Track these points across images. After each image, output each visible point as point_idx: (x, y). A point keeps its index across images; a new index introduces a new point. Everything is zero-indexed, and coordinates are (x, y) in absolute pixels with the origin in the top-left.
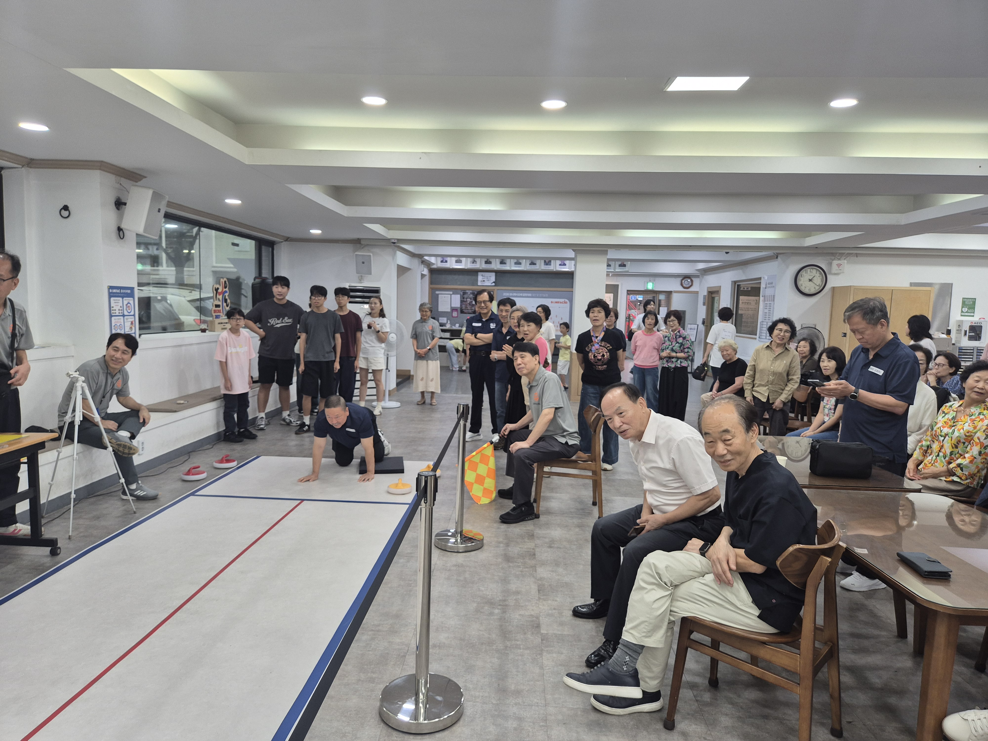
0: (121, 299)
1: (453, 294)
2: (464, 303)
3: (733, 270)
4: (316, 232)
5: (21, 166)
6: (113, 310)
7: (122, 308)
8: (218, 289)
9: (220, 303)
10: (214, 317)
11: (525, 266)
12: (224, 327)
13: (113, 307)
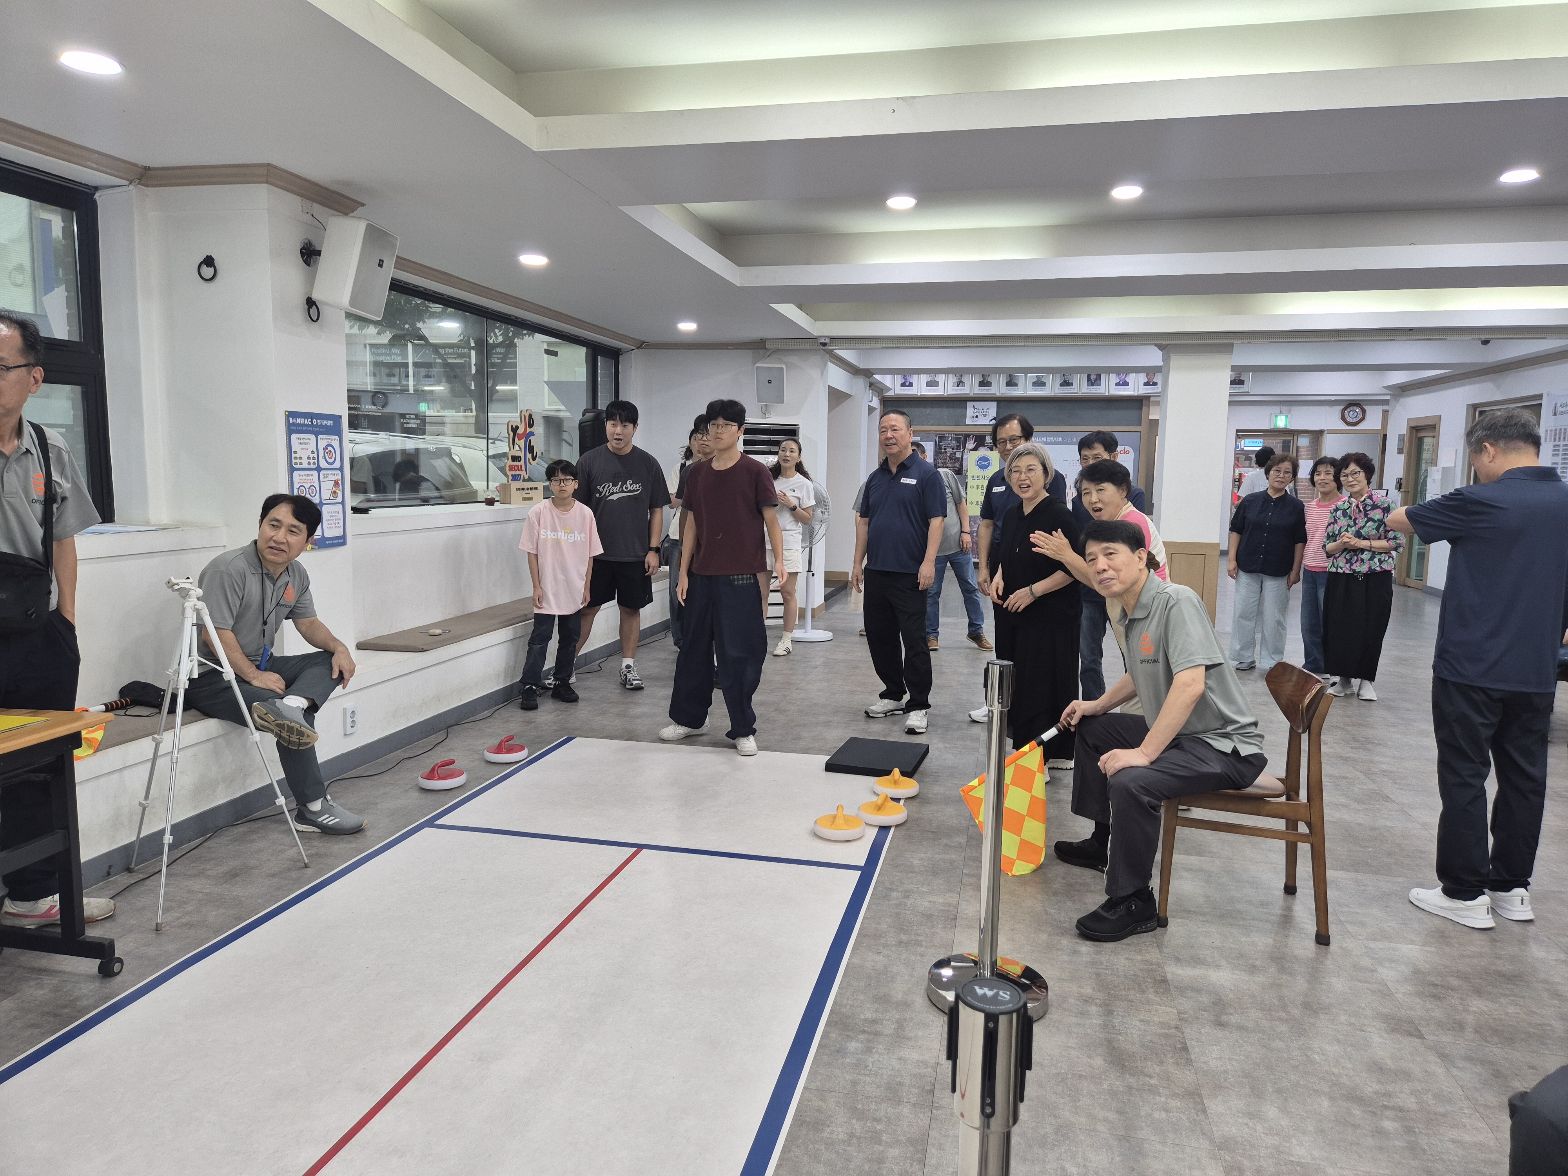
0: (313, 437)
2: (941, 456)
3: (1470, 384)
4: (687, 327)
5: (127, 183)
6: (295, 458)
7: (315, 455)
8: (517, 427)
9: (521, 454)
10: (510, 478)
11: (1052, 389)
12: (527, 496)
13: (295, 452)
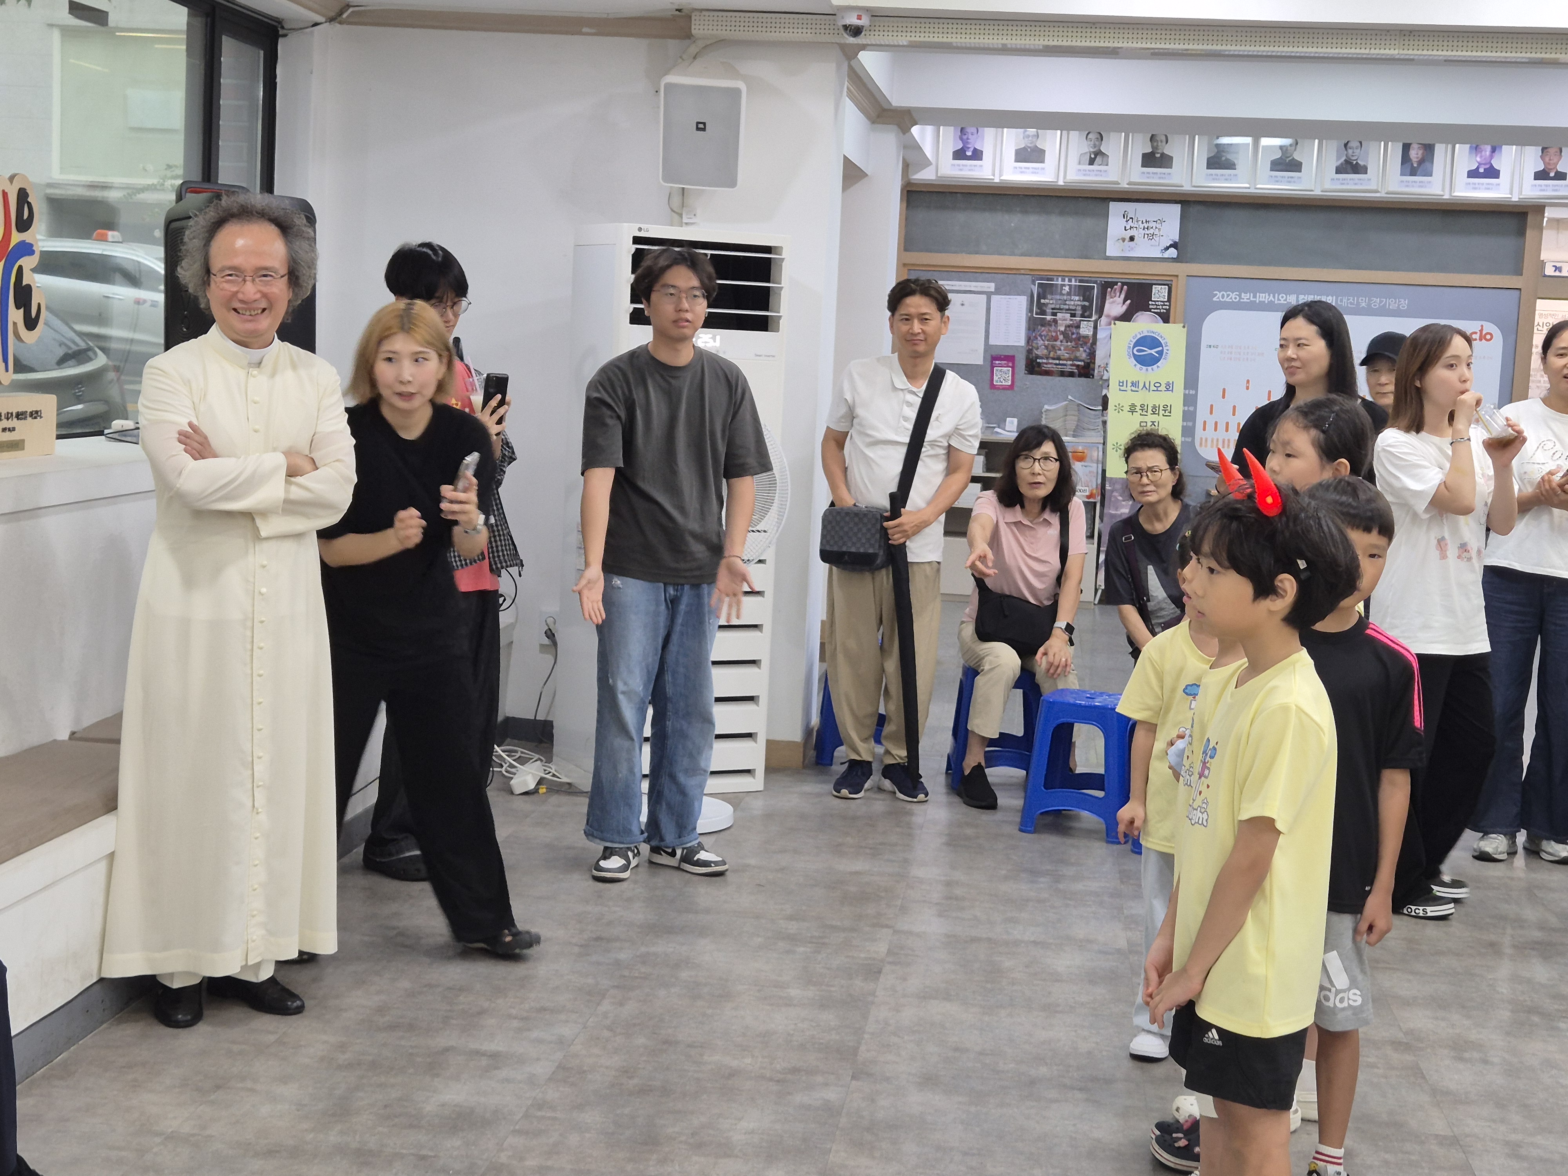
1: (998, 292)
11: (1315, 179)
